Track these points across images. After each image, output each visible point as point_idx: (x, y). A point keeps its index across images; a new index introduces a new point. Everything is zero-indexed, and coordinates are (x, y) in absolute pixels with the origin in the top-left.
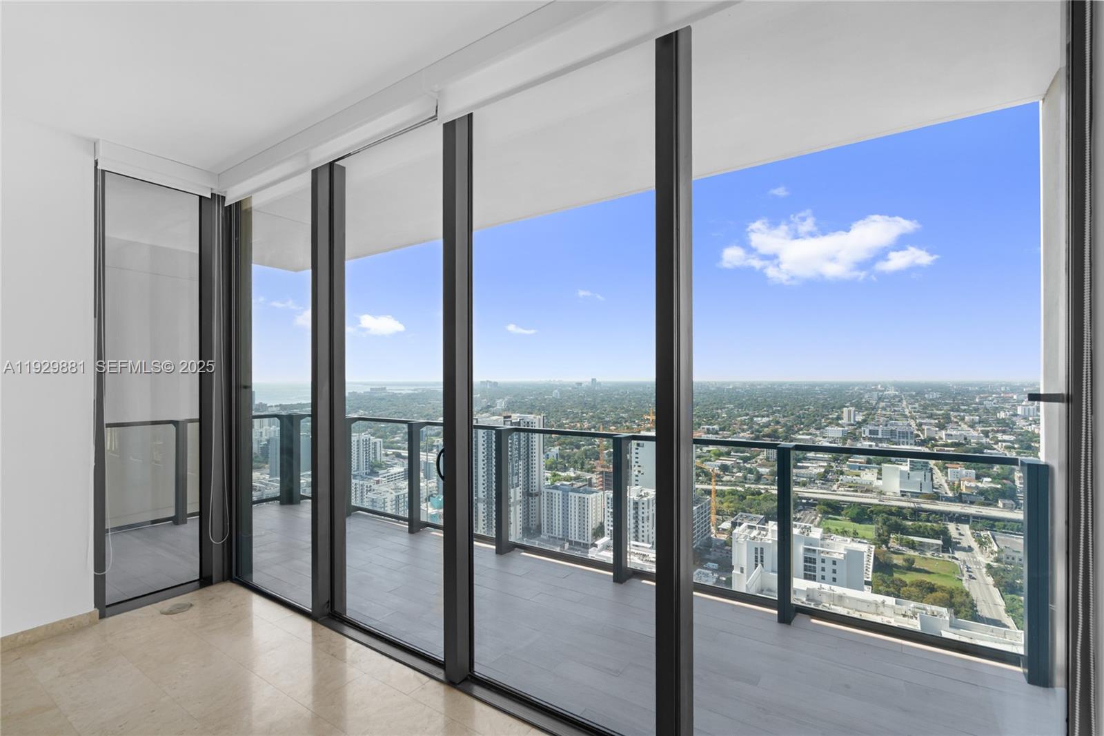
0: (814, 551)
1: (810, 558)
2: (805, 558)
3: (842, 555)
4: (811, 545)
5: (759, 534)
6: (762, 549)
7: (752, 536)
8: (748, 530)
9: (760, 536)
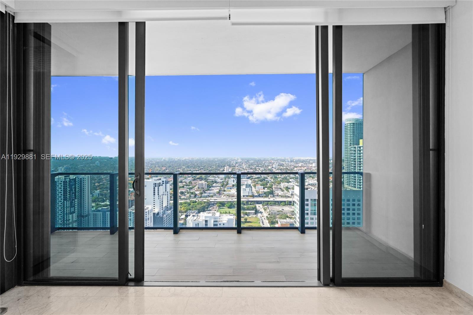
0: (217, 221)
1: (216, 224)
2: (214, 224)
3: (226, 221)
4: (216, 219)
5: (197, 218)
6: (198, 224)
7: (194, 219)
8: (193, 217)
9: (197, 219)
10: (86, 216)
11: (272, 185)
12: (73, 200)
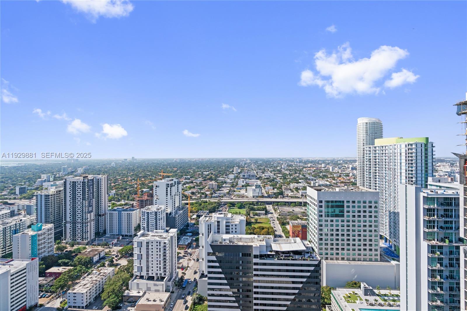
10: (103, 215)
11: (282, 186)
12: (91, 200)
